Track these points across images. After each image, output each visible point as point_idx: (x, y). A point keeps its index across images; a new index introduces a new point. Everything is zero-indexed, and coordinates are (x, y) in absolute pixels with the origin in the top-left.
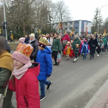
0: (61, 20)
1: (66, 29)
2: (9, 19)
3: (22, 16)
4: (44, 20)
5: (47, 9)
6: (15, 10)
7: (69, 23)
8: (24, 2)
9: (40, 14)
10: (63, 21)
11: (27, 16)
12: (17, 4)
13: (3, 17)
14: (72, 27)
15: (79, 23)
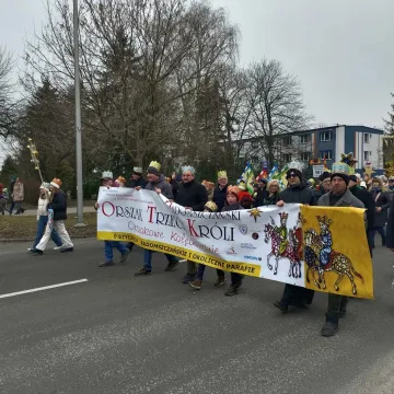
0: (267, 127)
1: (288, 158)
2: (92, 130)
3: (134, 121)
4: (207, 128)
5: (221, 92)
6: (112, 100)
7: (296, 139)
8: (141, 73)
9: (195, 110)
10: (276, 132)
11: (151, 118)
12: (119, 80)
13: (74, 124)
14: (308, 149)
15: (334, 137)
